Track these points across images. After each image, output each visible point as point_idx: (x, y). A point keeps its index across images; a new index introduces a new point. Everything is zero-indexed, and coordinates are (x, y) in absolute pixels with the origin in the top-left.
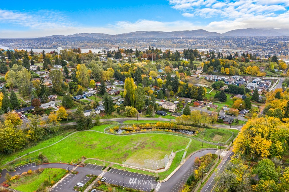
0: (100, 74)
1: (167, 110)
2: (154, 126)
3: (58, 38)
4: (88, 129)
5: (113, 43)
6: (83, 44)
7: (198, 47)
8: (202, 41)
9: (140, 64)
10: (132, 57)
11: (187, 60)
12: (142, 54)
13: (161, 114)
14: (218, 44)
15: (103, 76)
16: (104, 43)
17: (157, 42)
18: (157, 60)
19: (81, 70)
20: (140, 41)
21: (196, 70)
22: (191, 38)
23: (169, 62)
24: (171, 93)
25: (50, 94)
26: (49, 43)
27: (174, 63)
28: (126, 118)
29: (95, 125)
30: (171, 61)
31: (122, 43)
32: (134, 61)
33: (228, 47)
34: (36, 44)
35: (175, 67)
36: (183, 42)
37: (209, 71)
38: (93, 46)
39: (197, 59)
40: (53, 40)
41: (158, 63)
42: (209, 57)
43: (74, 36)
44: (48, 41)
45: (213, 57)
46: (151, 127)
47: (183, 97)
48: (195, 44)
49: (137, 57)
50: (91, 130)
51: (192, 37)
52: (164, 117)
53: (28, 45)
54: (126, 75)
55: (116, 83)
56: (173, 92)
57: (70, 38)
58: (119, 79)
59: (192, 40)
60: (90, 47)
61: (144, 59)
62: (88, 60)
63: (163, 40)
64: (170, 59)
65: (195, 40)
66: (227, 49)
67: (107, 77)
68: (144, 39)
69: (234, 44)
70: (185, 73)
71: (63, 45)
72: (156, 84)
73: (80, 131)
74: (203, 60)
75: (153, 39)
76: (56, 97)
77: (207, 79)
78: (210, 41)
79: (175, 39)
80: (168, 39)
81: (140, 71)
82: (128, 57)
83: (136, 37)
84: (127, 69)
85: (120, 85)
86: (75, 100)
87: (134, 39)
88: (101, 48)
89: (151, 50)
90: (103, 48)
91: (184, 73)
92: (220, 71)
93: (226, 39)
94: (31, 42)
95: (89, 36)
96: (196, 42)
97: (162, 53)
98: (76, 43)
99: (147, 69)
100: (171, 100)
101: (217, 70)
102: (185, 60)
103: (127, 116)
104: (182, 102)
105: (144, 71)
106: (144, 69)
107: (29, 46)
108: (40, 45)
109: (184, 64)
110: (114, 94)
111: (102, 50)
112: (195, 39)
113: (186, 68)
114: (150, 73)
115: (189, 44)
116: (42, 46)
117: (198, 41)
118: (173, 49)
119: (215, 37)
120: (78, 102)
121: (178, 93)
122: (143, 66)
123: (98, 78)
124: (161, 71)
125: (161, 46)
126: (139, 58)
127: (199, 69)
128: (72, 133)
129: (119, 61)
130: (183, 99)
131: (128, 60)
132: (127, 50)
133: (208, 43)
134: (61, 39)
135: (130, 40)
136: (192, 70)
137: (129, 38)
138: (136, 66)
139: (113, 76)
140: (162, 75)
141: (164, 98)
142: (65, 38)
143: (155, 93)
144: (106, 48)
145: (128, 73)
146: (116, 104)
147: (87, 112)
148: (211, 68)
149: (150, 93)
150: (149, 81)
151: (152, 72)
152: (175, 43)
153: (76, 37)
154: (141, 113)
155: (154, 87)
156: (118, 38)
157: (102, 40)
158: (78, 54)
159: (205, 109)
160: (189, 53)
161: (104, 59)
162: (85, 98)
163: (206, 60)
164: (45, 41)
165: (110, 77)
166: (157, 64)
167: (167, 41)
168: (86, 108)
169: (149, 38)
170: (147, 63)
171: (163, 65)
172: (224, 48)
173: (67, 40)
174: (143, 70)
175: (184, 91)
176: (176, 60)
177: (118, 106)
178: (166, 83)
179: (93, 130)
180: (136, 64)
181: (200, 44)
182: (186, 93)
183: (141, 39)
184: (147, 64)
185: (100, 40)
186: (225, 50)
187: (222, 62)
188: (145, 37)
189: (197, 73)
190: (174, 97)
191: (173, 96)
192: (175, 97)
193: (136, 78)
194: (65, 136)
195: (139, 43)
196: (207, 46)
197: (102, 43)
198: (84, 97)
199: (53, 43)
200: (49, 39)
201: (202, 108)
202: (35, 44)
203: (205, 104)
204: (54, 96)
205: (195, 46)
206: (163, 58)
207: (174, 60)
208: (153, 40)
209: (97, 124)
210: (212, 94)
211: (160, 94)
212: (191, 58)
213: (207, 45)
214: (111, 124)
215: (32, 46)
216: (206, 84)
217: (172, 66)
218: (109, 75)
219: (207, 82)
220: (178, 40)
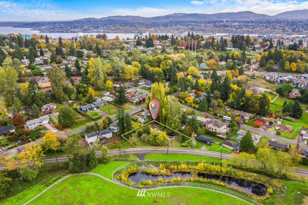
0: (121, 71)
1: (213, 134)
2: (193, 169)
3: (90, 21)
4: (87, 171)
5: (148, 27)
6: (115, 27)
7: (244, 32)
8: (249, 24)
9: (176, 57)
10: (167, 46)
11: (237, 50)
12: (179, 42)
13: (205, 142)
14: (268, 28)
15: (126, 74)
16: (138, 26)
17: (196, 25)
18: (198, 50)
19: (94, 66)
20: (177, 25)
21: (250, 64)
22: (236, 22)
23: (213, 52)
24: (219, 103)
25: (47, 102)
26: (80, 27)
27: (219, 54)
28: (150, 148)
29: (99, 163)
30: (215, 51)
31: (157, 27)
32: (168, 51)
33: (281, 31)
34: (67, 27)
35: (221, 60)
36: (227, 26)
37: (268, 66)
38: (126, 30)
39: (250, 48)
40: (85, 23)
41: (200, 55)
42: (265, 47)
43: (106, 19)
44: (80, 25)
45: (271, 46)
46: (189, 171)
47: (237, 109)
48: (241, 28)
49: (173, 45)
50: (92, 174)
51: (237, 20)
52: (209, 147)
53: (58, 28)
54: (157, 73)
55: (142, 83)
56: (222, 101)
57: (102, 21)
58: (146, 77)
59: (237, 24)
60: (123, 31)
61: (182, 49)
62: (112, 49)
63: (203, 24)
64: (214, 49)
65: (241, 24)
66: (280, 35)
67: (130, 75)
68: (182, 22)
69: (289, 28)
70: (237, 70)
71: (94, 28)
72: (197, 88)
73: (74, 175)
74: (257, 51)
75: (193, 22)
76: (55, 107)
77: (267, 78)
78: (259, 24)
79: (218, 22)
80: (209, 22)
81: (176, 67)
82: (161, 45)
83: (173, 20)
84: (158, 63)
85: (147, 86)
86: (80, 113)
87: (171, 22)
88: (134, 33)
89: (190, 36)
90: (137, 32)
91: (235, 70)
92: (283, 66)
93: (278, 22)
94: (62, 25)
95: (123, 19)
96: (241, 25)
97: (203, 40)
98: (108, 27)
99: (185, 63)
100: (218, 115)
101: (279, 64)
102: (233, 50)
103: (153, 145)
104: (237, 118)
105: (180, 66)
106: (181, 63)
107: (59, 30)
108: (71, 29)
109: (234, 55)
110: (137, 102)
111: (135, 34)
112: (241, 22)
113: (236, 61)
114: (189, 70)
115: (233, 28)
116: (72, 30)
117: (244, 24)
118: (215, 34)
119: (264, 19)
120: (83, 115)
121: (229, 103)
122: (179, 59)
123: (119, 76)
124: (203, 65)
125: (202, 30)
126: (175, 47)
127: (253, 63)
128: (60, 178)
129: (151, 50)
130: (237, 113)
131: (161, 49)
132: (161, 35)
133: (257, 27)
134: (93, 22)
135: (167, 23)
136: (245, 64)
137: (166, 21)
138: (170, 59)
139: (139, 73)
140: (204, 72)
141: (208, 110)
142: (97, 21)
143: (195, 102)
144: (140, 33)
145: (159, 70)
146: (139, 120)
147: (92, 136)
148: (271, 63)
149: (188, 102)
150: (187, 81)
151: (192, 68)
152: (217, 27)
153: (109, 20)
154: (174, 138)
155: (194, 91)
156: (153, 21)
157: (136, 23)
158: (103, 40)
159: (272, 131)
160: (240, 41)
161: (131, 47)
162: (95, 109)
163: (261, 49)
164: (76, 25)
165: (135, 74)
166: (197, 55)
167: (208, 25)
168: (92, 128)
169: (187, 21)
170: (185, 54)
171: (205, 56)
172: (275, 33)
173: (99, 24)
174: (179, 64)
175: (239, 101)
176: (222, 50)
177: (141, 123)
178: (211, 87)
179: (95, 172)
180: (171, 56)
181: (247, 28)
182: (242, 104)
183: (179, 23)
184: (184, 56)
185: (134, 23)
186: (277, 35)
187: (285, 53)
188: (184, 20)
189: (251, 70)
190: (222, 109)
191: (221, 107)
192: (225, 108)
193: (169, 76)
194: (48, 186)
195: (176, 27)
196: (256, 31)
197: (135, 26)
198: (95, 107)
199: (84, 26)
200: (81, 22)
201: (267, 131)
202: (65, 27)
203: (271, 123)
204: (51, 106)
205: (241, 30)
206: (205, 48)
207: (219, 50)
208: (192, 24)
209: (103, 161)
210: (277, 103)
211: (203, 104)
212: (241, 48)
213: (255, 29)
214: (126, 160)
215: (62, 29)
216: (267, 86)
217: (218, 59)
218: (133, 73)
219: (267, 83)
220: (220, 24)
